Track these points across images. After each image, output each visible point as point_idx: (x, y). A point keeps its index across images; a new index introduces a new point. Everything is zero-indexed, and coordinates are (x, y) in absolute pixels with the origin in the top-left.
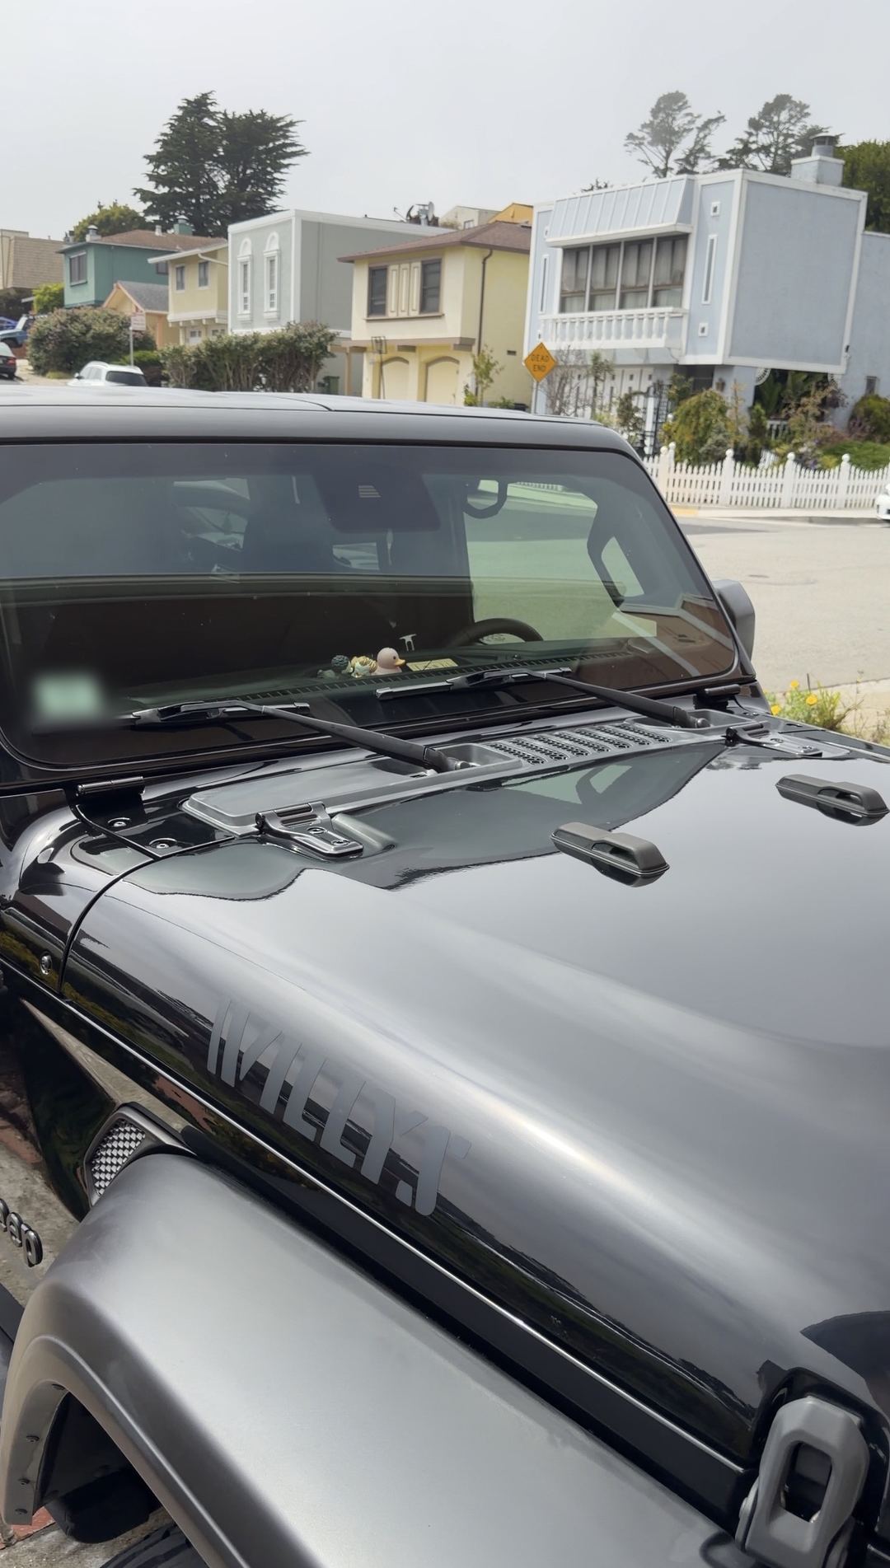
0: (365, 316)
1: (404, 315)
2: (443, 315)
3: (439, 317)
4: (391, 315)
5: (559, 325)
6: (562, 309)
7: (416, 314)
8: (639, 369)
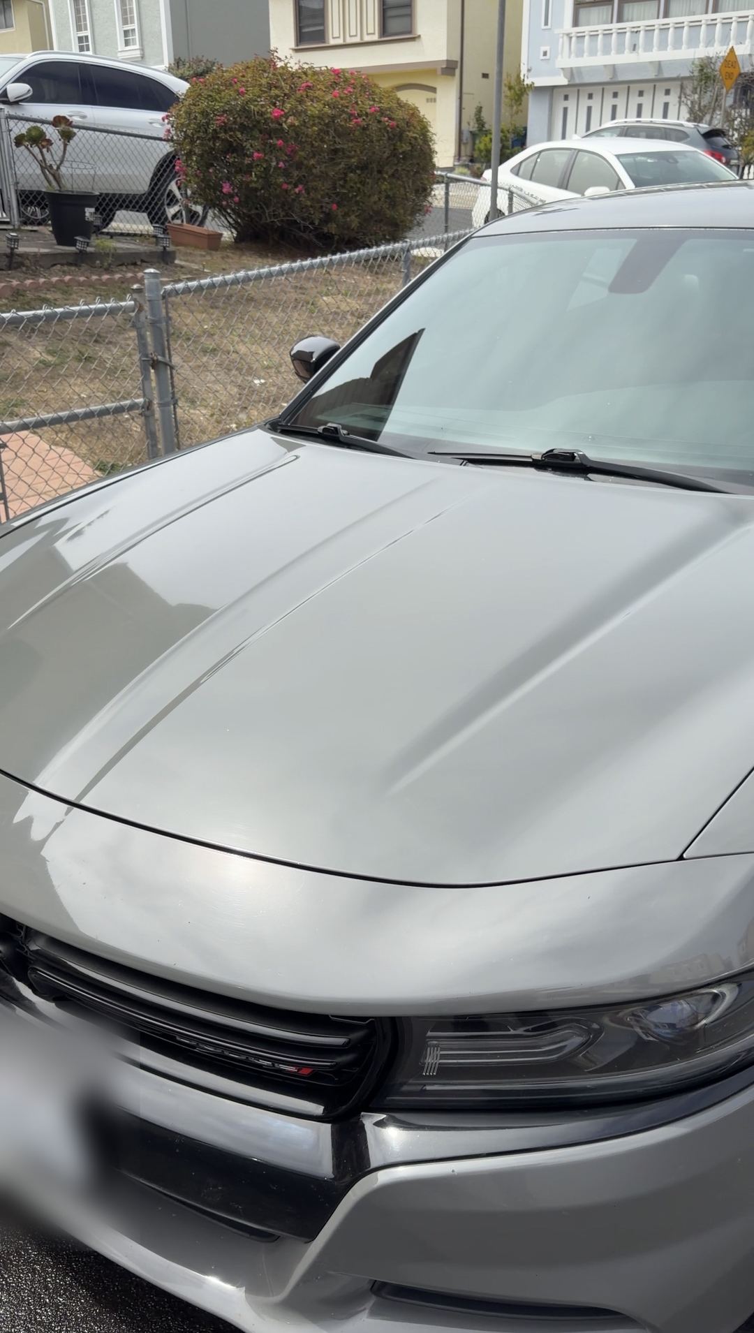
0: (293, 45)
1: (357, 40)
2: (419, 36)
3: (413, 39)
4: (332, 42)
5: (574, 39)
6: (576, 23)
7: (376, 38)
8: (652, 85)
